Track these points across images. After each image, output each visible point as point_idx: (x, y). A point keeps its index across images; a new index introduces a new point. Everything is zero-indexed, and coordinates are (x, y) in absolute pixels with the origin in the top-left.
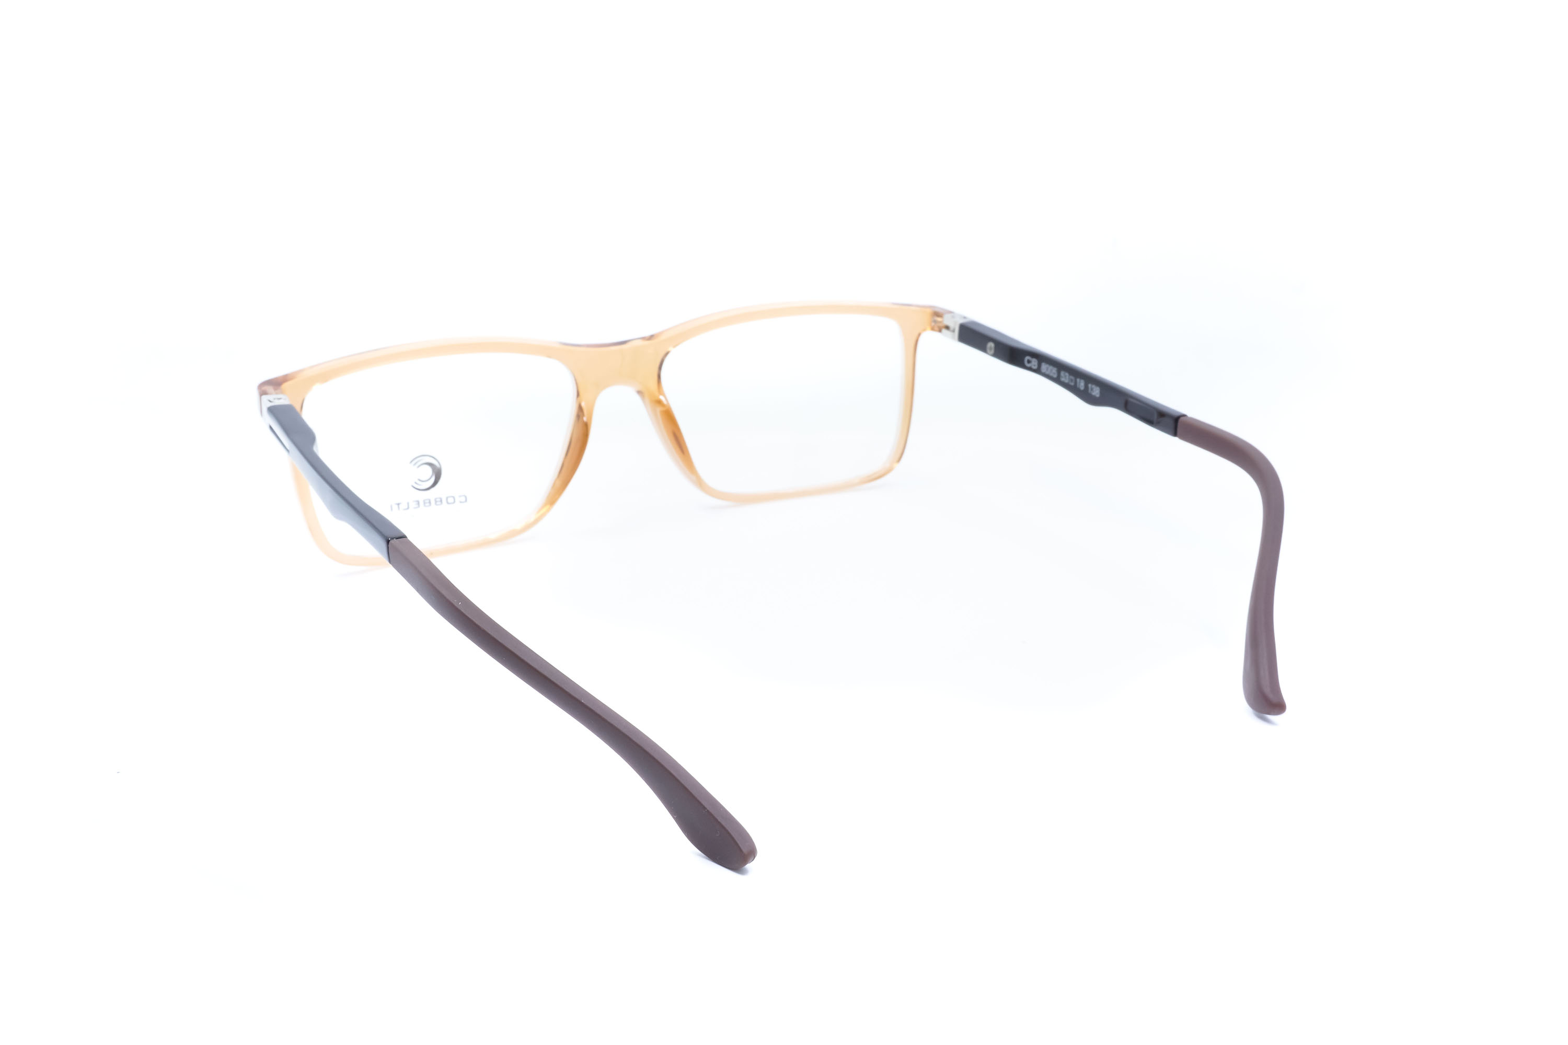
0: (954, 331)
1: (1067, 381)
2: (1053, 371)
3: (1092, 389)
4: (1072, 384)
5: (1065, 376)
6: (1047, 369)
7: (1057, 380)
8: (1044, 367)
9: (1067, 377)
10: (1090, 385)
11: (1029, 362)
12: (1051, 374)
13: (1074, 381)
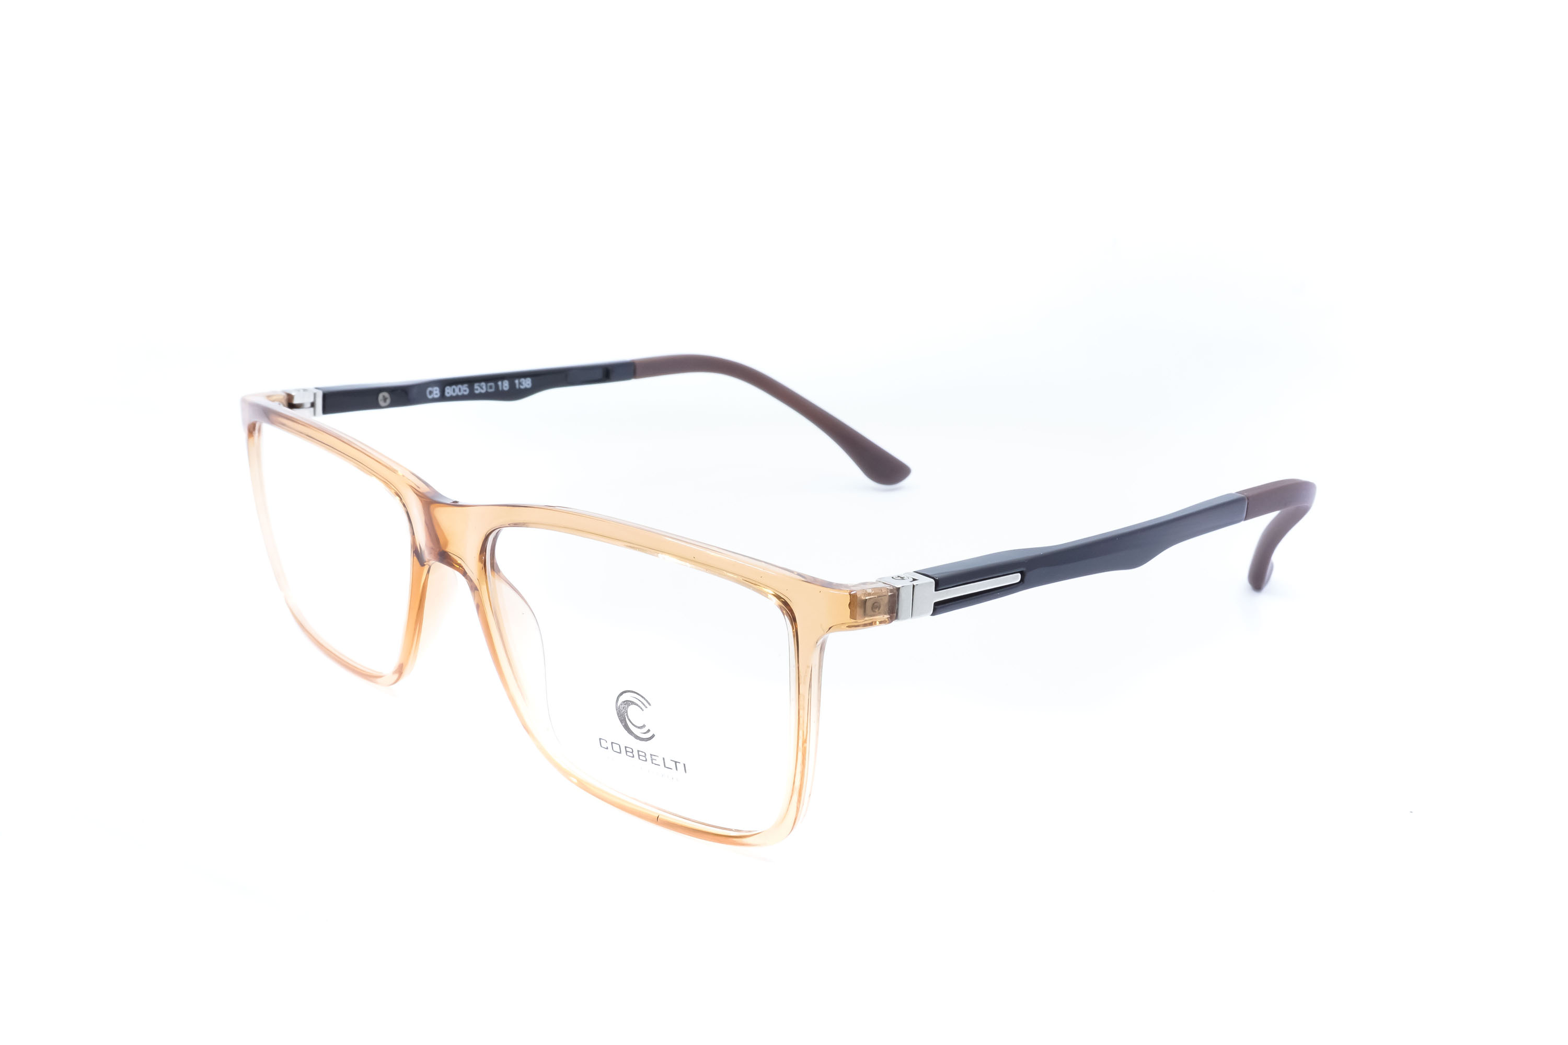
0: (313, 405)
1: (483, 391)
2: (464, 390)
3: (520, 384)
4: (492, 390)
5: (482, 388)
6: (454, 391)
7: (472, 396)
8: (449, 391)
9: (484, 387)
10: (517, 381)
11: (431, 393)
12: (460, 394)
13: (494, 387)
